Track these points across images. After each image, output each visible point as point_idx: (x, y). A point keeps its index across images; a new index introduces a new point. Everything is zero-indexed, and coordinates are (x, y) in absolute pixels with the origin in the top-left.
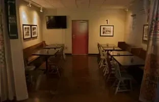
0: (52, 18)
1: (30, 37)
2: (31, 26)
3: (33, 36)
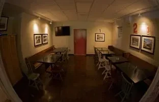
0: (60, 28)
1: (41, 43)
2: (42, 35)
3: (44, 43)
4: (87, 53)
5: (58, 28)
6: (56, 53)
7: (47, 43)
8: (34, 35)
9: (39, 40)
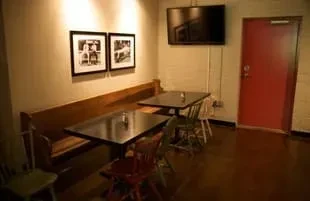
4: (295, 127)
5: (185, 11)
6: (164, 110)
7: (131, 69)
8: (72, 33)
9: (95, 54)
